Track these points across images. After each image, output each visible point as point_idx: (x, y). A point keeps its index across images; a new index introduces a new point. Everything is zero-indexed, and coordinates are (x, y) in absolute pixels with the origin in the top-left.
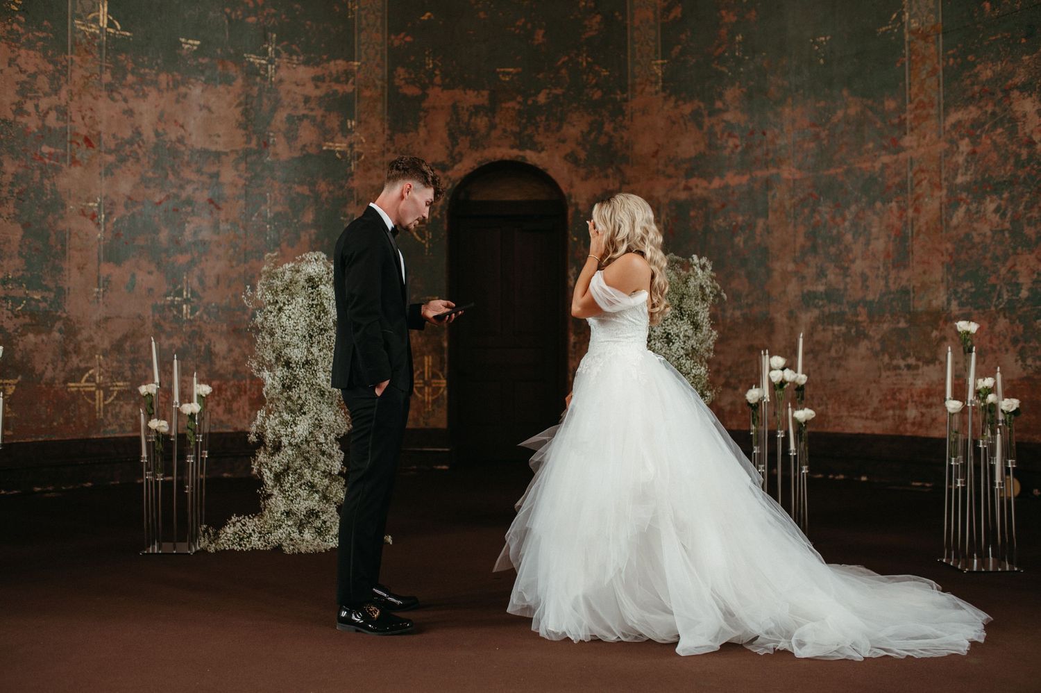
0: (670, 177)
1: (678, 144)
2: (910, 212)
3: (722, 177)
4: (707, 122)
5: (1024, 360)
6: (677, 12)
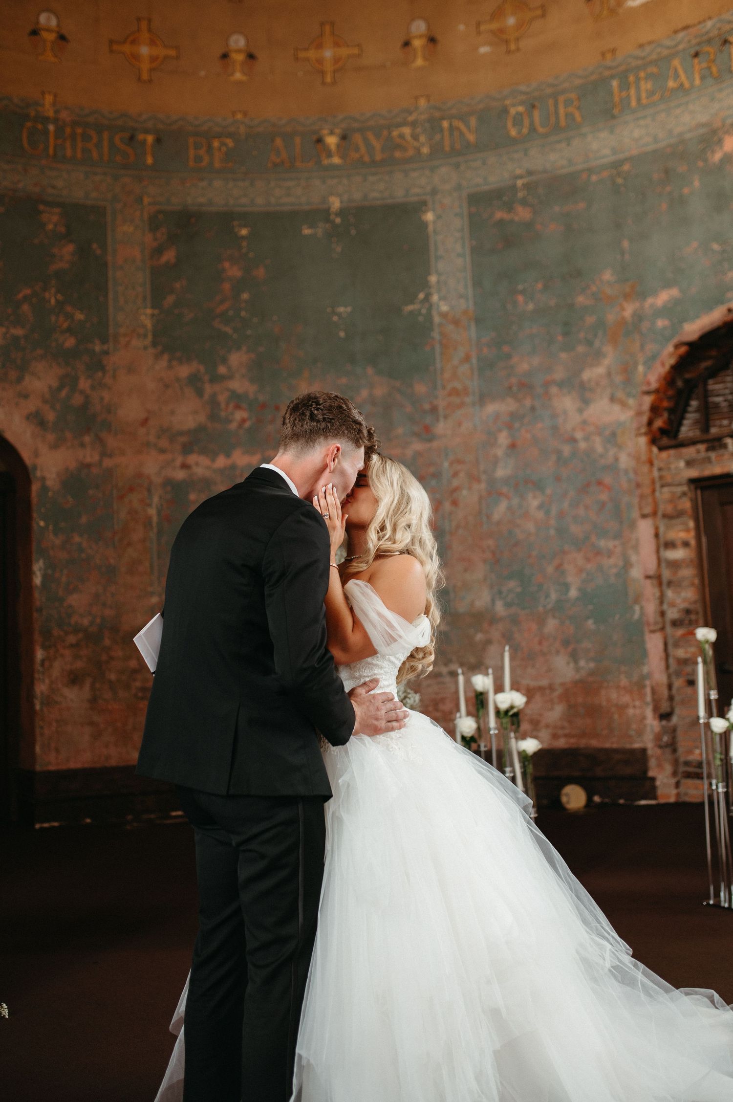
0: (162, 451)
1: (172, 413)
2: (447, 506)
3: (228, 455)
4: (208, 389)
5: (576, 662)
6: (169, 256)
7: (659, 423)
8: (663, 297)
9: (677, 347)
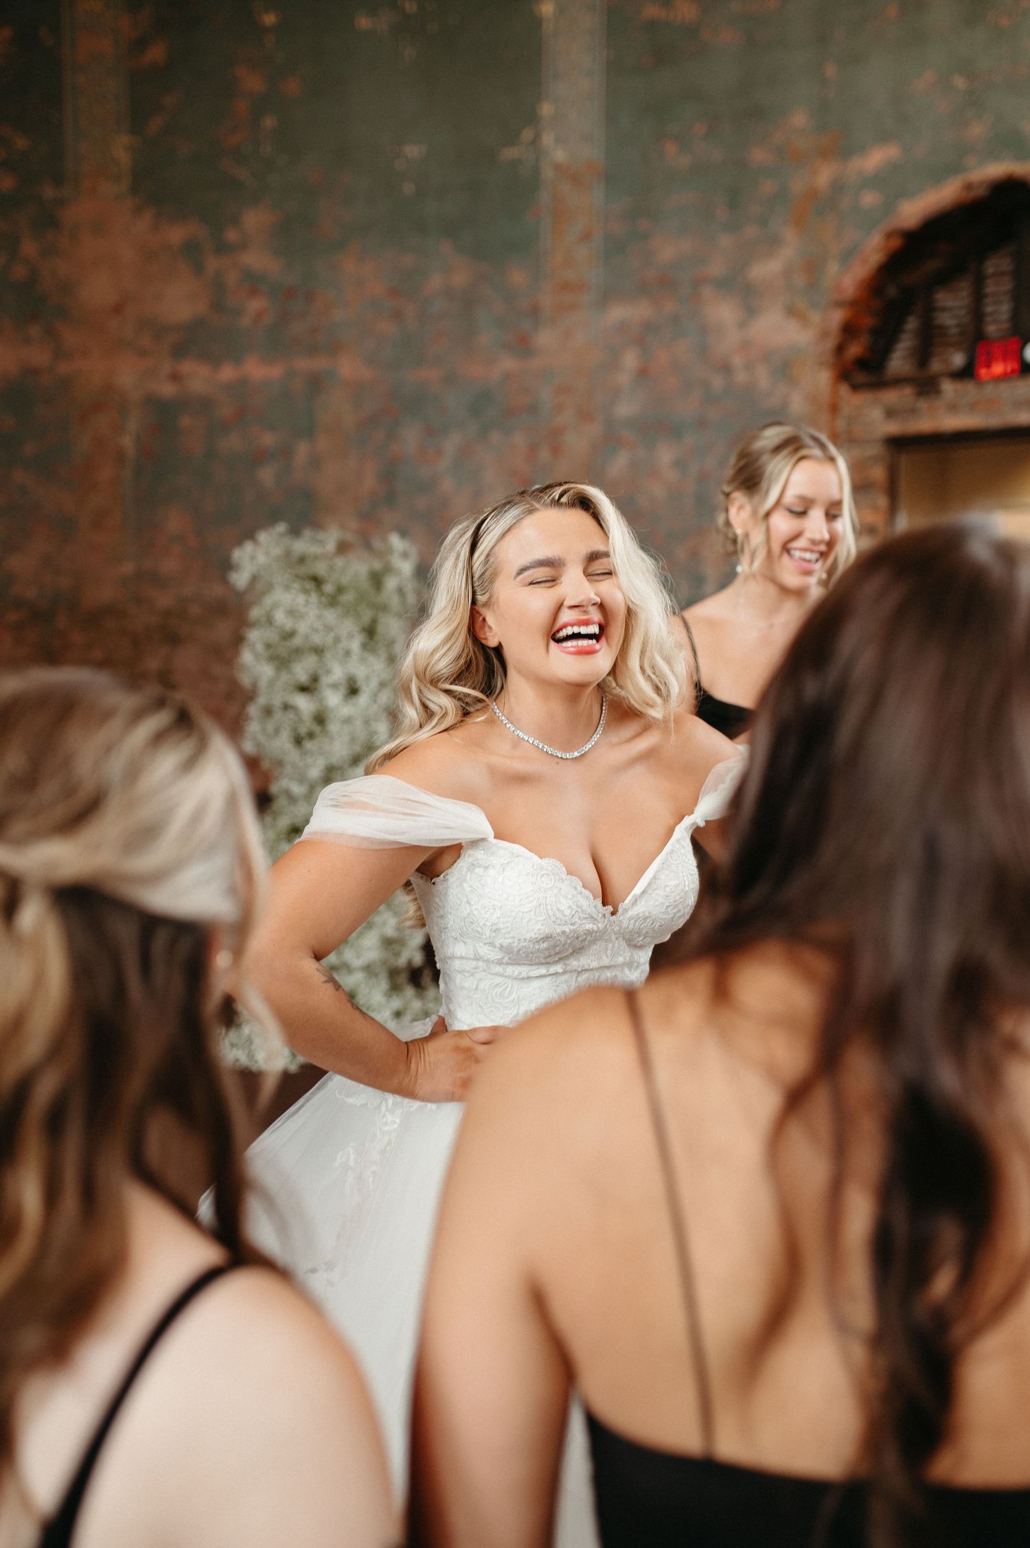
0: (143, 353)
1: (158, 297)
3: (238, 363)
4: (212, 264)
7: (855, 350)
8: (876, 158)
9: (889, 235)
